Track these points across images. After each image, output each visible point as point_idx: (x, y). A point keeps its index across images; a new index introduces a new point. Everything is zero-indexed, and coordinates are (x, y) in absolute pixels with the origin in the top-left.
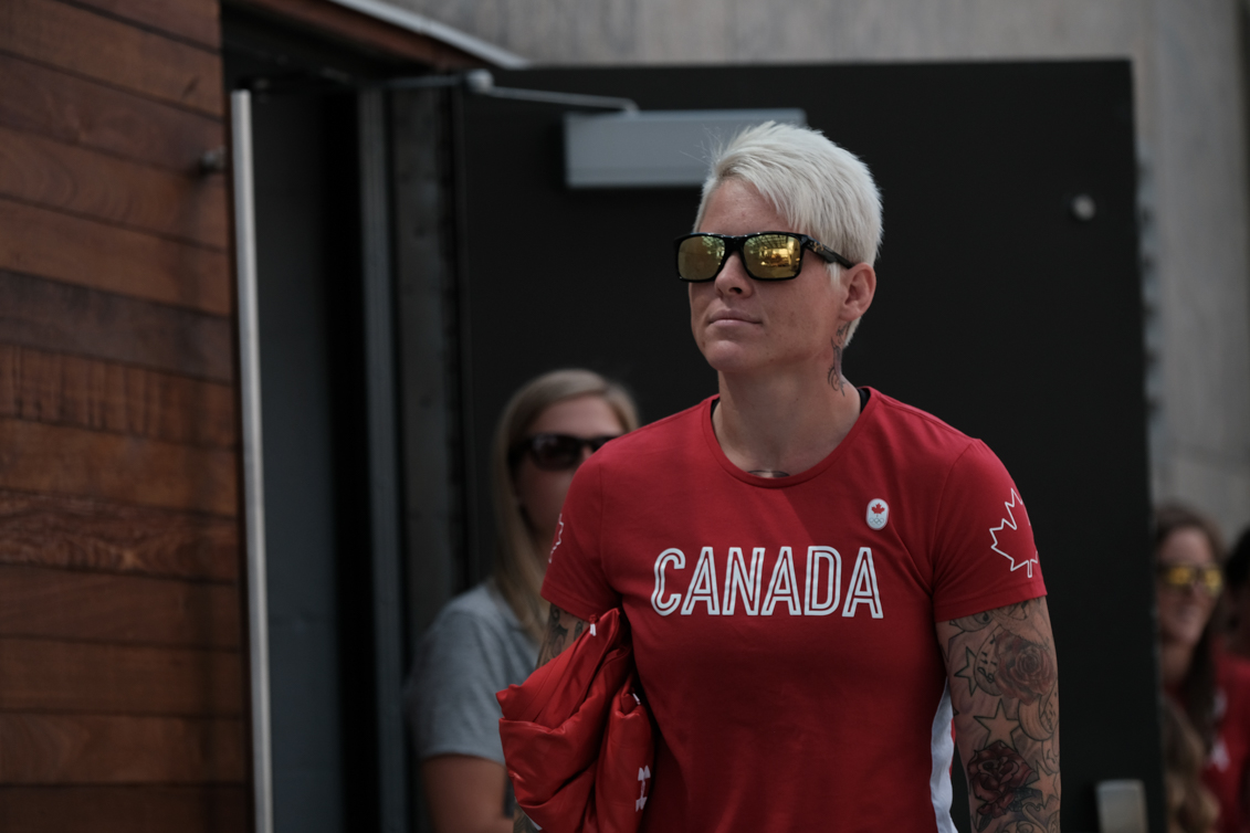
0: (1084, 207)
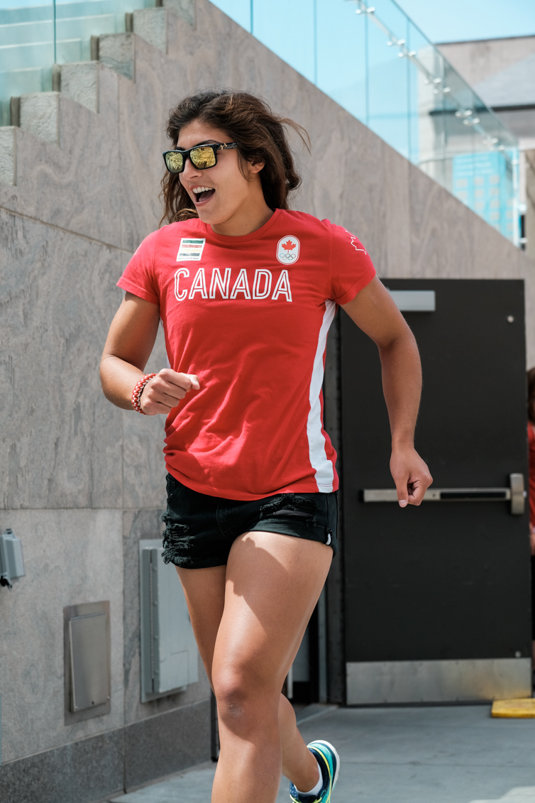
0: (511, 319)
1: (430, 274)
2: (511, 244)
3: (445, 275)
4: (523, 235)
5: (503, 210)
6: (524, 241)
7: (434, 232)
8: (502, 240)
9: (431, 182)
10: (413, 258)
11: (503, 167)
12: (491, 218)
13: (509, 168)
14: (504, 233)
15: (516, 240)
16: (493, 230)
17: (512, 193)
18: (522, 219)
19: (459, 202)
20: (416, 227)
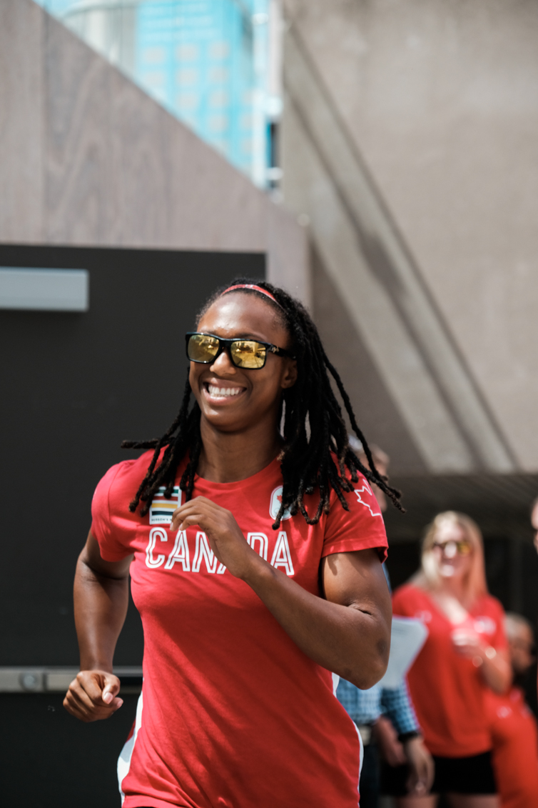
1: (82, 237)
2: (247, 181)
3: (111, 240)
4: (273, 161)
5: (234, 112)
6: (275, 174)
7: (92, 152)
8: (229, 173)
9: (89, 54)
10: (50, 203)
11: (235, 29)
12: (209, 128)
13: (247, 30)
14: (235, 158)
15: (260, 172)
16: (212, 153)
17: (251, 79)
18: (273, 129)
19: (143, 95)
20: (55, 142)
